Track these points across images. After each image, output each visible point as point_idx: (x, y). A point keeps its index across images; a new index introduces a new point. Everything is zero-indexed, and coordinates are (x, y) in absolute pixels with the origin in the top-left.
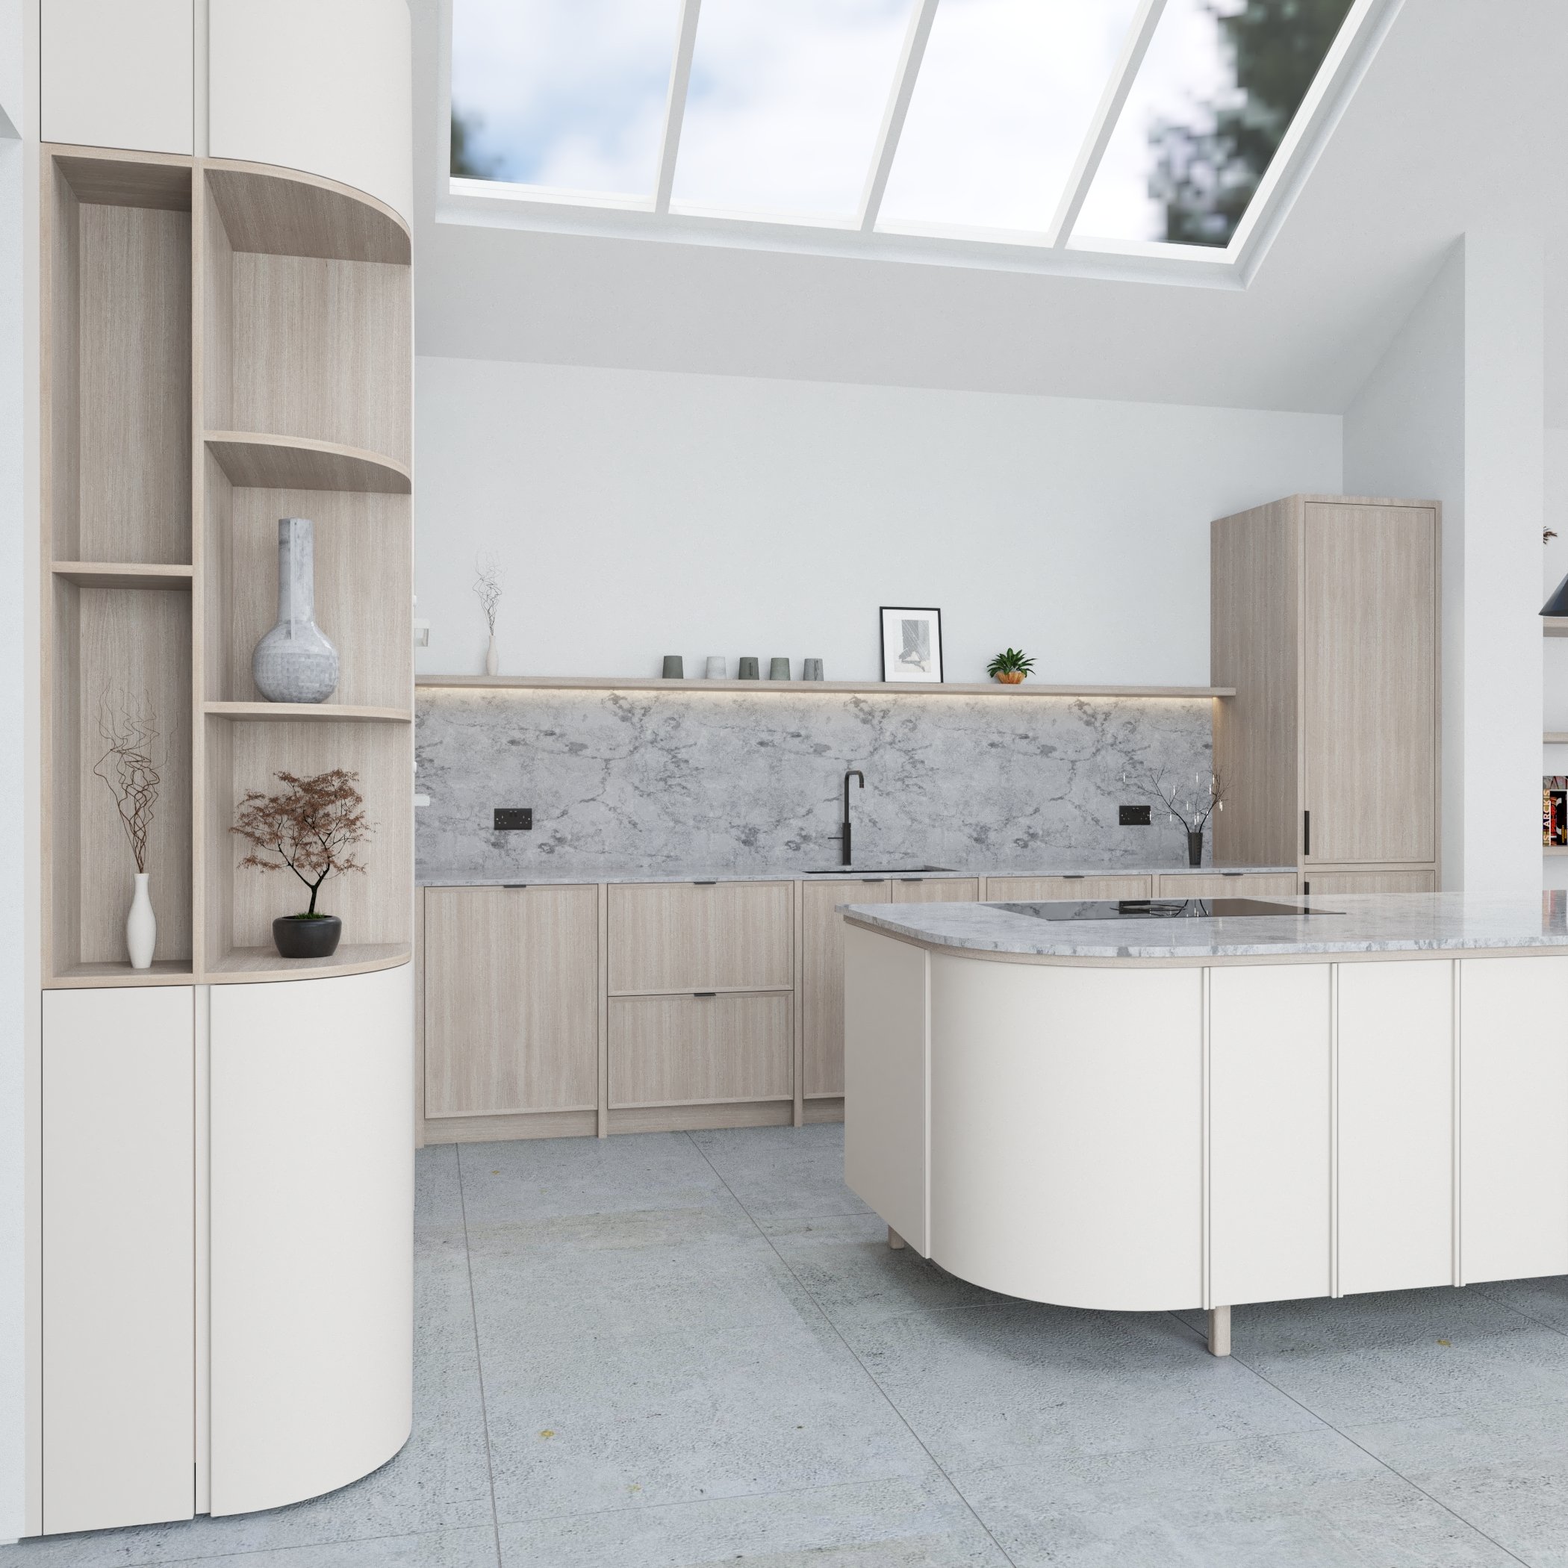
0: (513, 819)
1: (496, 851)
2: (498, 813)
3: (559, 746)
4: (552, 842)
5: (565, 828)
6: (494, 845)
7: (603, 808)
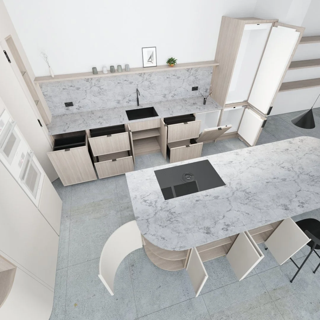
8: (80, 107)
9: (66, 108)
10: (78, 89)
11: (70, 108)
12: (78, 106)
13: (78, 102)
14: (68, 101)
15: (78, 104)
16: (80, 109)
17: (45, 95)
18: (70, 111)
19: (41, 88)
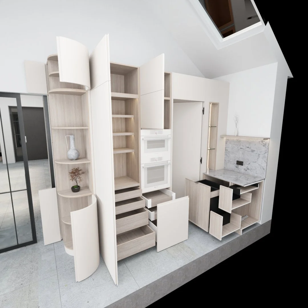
0: (240, 163)
1: (236, 168)
2: (237, 161)
3: (249, 150)
4: (247, 169)
5: (249, 167)
6: (236, 167)
7: (257, 164)
8: (248, 169)
9: (236, 166)
10: (253, 151)
11: (240, 166)
12: (246, 167)
13: (248, 163)
14: (241, 160)
15: (247, 166)
16: (247, 170)
17: (226, 150)
18: (238, 169)
19: (226, 144)
